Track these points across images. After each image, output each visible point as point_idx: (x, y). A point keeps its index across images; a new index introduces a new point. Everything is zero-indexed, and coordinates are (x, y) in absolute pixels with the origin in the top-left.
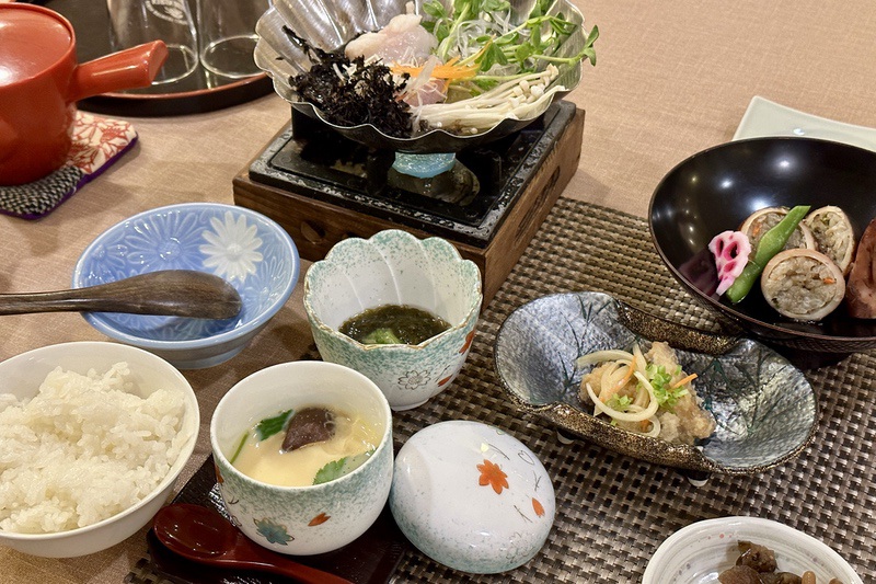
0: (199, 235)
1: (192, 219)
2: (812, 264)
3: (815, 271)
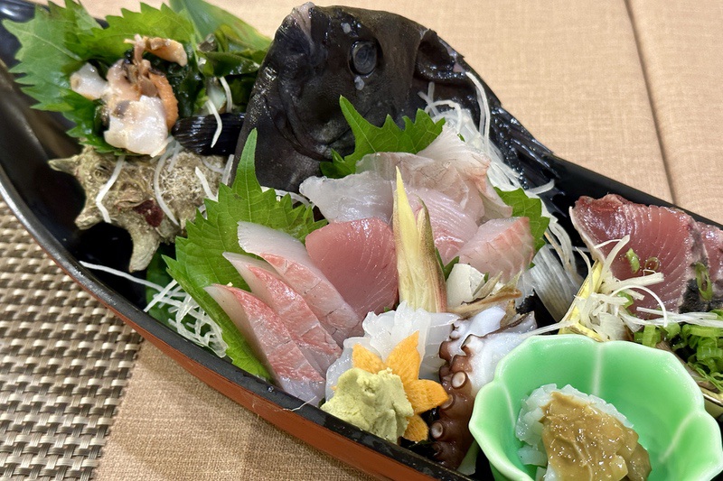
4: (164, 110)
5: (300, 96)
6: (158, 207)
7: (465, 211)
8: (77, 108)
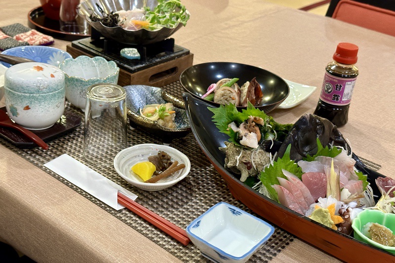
0: (48, 57)
1: (48, 52)
2: (229, 92)
3: (230, 95)
4: (257, 137)
5: (303, 137)
6: (252, 164)
7: (346, 176)
8: (232, 133)
